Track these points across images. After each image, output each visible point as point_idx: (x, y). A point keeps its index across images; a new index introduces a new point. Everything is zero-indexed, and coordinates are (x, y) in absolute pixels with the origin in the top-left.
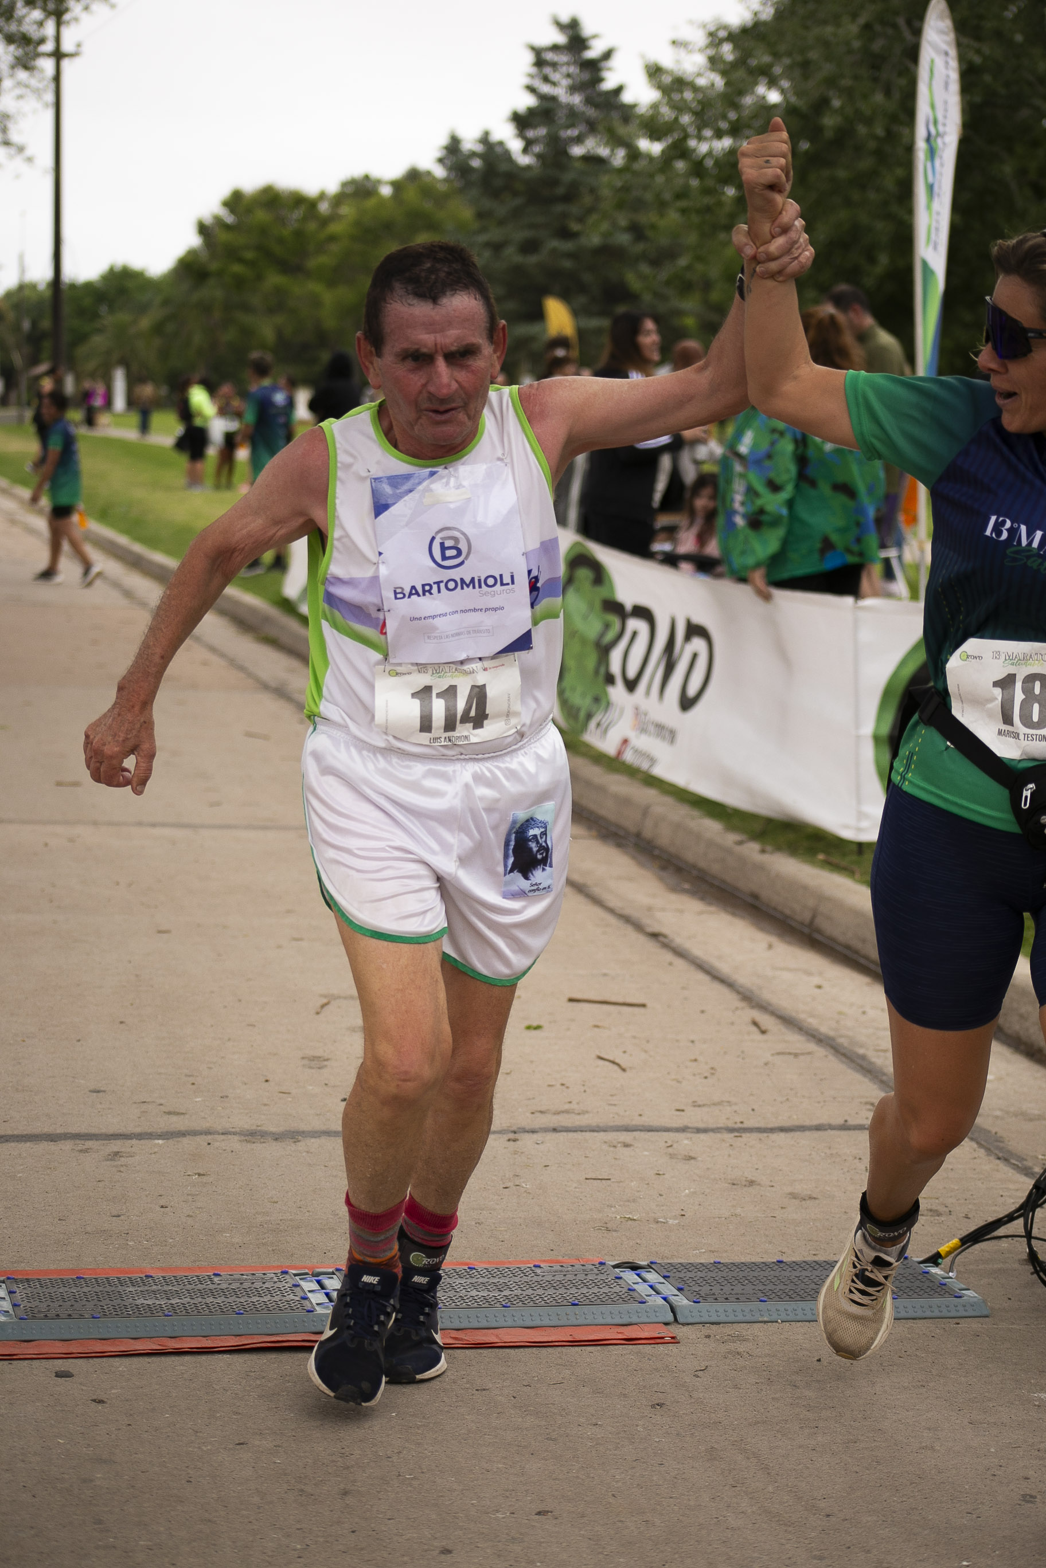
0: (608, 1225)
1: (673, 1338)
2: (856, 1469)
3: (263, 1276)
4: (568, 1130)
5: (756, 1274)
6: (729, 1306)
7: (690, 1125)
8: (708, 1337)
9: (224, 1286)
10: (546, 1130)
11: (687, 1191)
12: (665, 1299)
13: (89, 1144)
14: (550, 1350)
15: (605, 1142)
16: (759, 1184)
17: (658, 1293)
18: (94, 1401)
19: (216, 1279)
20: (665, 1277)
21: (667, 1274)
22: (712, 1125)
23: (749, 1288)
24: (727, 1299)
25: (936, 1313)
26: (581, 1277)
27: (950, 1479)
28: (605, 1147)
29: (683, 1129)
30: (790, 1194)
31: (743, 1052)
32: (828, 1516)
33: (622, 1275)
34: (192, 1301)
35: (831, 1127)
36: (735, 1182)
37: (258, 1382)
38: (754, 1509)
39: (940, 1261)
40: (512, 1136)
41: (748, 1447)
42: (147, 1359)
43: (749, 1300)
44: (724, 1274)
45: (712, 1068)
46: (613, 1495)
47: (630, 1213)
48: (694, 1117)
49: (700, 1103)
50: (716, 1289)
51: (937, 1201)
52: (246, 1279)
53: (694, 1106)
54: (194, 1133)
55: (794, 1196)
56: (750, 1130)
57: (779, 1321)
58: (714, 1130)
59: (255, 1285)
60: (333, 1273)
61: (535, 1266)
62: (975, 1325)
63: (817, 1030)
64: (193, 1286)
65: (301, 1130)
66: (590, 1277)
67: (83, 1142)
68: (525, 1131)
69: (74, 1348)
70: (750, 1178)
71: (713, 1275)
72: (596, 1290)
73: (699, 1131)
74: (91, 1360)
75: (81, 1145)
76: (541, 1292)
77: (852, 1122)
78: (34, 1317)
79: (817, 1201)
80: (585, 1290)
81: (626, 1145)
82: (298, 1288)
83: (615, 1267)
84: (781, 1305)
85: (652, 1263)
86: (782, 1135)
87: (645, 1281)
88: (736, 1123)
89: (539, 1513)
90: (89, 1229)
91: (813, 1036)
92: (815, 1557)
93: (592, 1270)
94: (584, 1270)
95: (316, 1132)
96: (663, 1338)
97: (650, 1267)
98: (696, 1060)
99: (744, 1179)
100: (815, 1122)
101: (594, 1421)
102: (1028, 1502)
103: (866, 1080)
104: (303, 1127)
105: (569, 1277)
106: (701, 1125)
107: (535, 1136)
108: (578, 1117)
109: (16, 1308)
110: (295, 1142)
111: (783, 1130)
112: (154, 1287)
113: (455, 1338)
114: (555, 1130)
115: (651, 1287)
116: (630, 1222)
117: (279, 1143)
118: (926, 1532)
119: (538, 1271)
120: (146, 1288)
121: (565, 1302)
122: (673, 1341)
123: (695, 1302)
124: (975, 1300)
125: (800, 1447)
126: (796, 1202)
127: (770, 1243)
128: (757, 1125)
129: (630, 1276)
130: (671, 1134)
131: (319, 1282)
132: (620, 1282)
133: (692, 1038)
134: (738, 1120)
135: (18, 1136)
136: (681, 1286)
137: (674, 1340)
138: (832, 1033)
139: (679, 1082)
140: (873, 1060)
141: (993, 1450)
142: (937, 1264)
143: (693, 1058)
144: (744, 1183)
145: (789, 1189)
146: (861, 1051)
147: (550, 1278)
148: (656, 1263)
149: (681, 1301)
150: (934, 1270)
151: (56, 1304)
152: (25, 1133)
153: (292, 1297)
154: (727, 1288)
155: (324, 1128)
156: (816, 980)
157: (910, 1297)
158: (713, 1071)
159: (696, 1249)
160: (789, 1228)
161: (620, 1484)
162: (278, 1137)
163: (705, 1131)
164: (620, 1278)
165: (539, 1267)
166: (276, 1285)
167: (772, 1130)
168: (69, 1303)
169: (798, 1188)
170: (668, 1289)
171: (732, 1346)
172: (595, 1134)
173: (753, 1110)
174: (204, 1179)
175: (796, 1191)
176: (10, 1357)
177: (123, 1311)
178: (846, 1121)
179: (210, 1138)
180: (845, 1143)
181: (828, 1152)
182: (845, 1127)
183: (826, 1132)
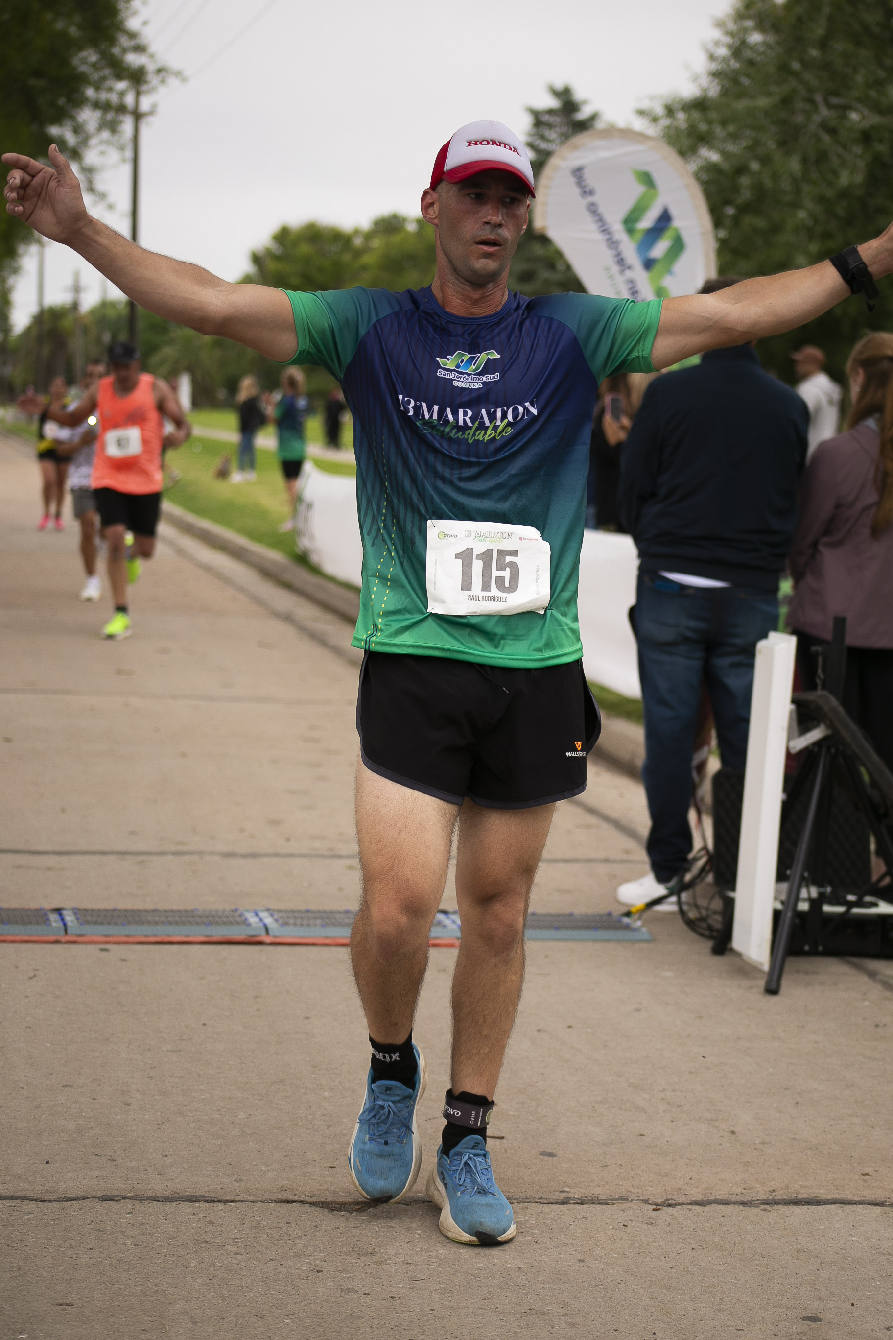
3: (223, 911)
9: (199, 914)
13: (127, 856)
18: (121, 960)
19: (195, 912)
30: (556, 889)
34: (181, 920)
35: (596, 861)
37: (216, 955)
39: (631, 916)
42: (152, 945)
52: (213, 912)
54: (193, 853)
55: (558, 890)
59: (219, 914)
60: (265, 911)
64: (182, 914)
65: (259, 853)
69: (111, 939)
74: (120, 945)
75: (121, 856)
77: (610, 858)
78: (89, 924)
79: (573, 893)
82: (243, 916)
87: (449, 918)
90: (123, 893)
91: (605, 819)
95: (268, 854)
104: (261, 852)
109: (78, 920)
110: (254, 859)
112: (159, 914)
115: (452, 921)
117: (245, 859)
120: (155, 914)
124: (645, 932)
126: (559, 893)
131: (255, 913)
142: (629, 918)
145: (557, 887)
150: (626, 919)
151: (101, 919)
153: (239, 919)
155: (275, 853)
157: (606, 930)
166: (231, 914)
168: (109, 918)
169: (562, 887)
176: (74, 942)
177: (142, 923)
178: (607, 858)
179: (201, 855)
180: (601, 868)
181: (589, 872)
182: (606, 861)
183: (592, 863)
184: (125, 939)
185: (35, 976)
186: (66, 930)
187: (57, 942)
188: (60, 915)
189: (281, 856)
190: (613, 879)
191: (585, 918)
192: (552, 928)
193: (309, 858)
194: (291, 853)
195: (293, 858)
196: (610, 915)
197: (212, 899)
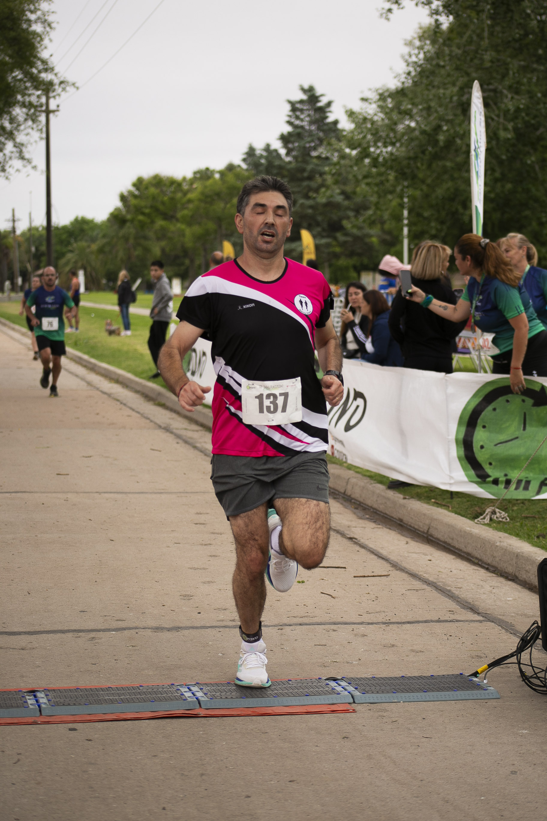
0: (325, 665)
1: (353, 710)
2: (435, 762)
3: (163, 687)
4: (306, 624)
5: (391, 682)
6: (378, 695)
7: (365, 621)
8: (370, 710)
9: (144, 691)
10: (296, 625)
11: (363, 650)
12: (349, 692)
13: (80, 634)
14: (296, 716)
15: (324, 629)
16: (397, 646)
17: (346, 690)
18: (87, 740)
19: (141, 688)
20: (349, 683)
21: (350, 682)
22: (375, 620)
23: (388, 688)
24: (378, 692)
25: (475, 697)
26: (310, 684)
27: (478, 766)
28: (324, 631)
29: (362, 623)
30: (411, 650)
31: (391, 589)
32: (421, 781)
33: (329, 683)
34: (131, 697)
35: (432, 621)
36: (385, 645)
37: (162, 731)
38: (388, 778)
39: (478, 675)
40: (280, 627)
41: (386, 754)
42: (110, 723)
43: (388, 692)
44: (377, 682)
46: (324, 774)
47: (335, 659)
48: (366, 618)
49: (370, 612)
50: (373, 688)
52: (154, 687)
53: (367, 613)
54: (130, 629)
55: (413, 651)
56: (393, 623)
57: (402, 702)
58: (376, 623)
59: (159, 690)
60: (195, 685)
61: (288, 680)
62: (494, 703)
63: (428, 579)
64: (130, 691)
65: (180, 626)
66: (314, 684)
67: (77, 633)
68: (286, 625)
69: (77, 718)
70: (392, 643)
71: (372, 682)
72: (317, 689)
73: (369, 624)
74: (85, 724)
75: (76, 634)
76: (291, 691)
77: (441, 619)
78: (58, 705)
79: (424, 653)
80: (312, 690)
81: (334, 631)
83: (326, 680)
84: (403, 695)
85: (343, 678)
86: (409, 625)
87: (340, 685)
89: (290, 781)
90: (82, 670)
91: (426, 582)
92: (415, 797)
93: (315, 681)
94: (312, 681)
95: (187, 627)
96: (348, 710)
97: (342, 679)
98: (369, 593)
99: (390, 644)
100: (424, 620)
101: (316, 745)
102: (513, 774)
103: (450, 601)
104: (181, 625)
105: (305, 684)
106: (370, 621)
107: (291, 627)
108: (312, 619)
109: (50, 702)
110: (177, 632)
111: (409, 623)
112: (113, 692)
113: (253, 712)
114: (300, 624)
115: (343, 688)
116: (335, 663)
117: (170, 632)
118: (466, 786)
119: (290, 682)
120: (109, 692)
121: (303, 695)
123: (363, 694)
124: (494, 691)
125: (411, 753)
126: (414, 654)
127: (401, 671)
128: (397, 621)
129: (333, 684)
130: (356, 625)
131: (188, 688)
132: (328, 686)
133: (367, 584)
134: (388, 619)
135: (46, 631)
136: (356, 687)
138: (435, 581)
139: (360, 603)
140: (454, 592)
141: (499, 753)
142: (477, 677)
143: (367, 592)
144: (389, 646)
145: (411, 648)
146: (449, 588)
147: (296, 685)
148: (345, 677)
149: (357, 693)
150: (475, 679)
151: (68, 700)
152: (50, 630)
153: (176, 694)
154: (378, 688)
155: (191, 625)
156: (429, 557)
157: (463, 690)
158: (377, 598)
159: (366, 674)
160: (409, 664)
161: (327, 769)
162: (169, 630)
163: (372, 624)
164: (328, 684)
165: (291, 680)
166: (169, 690)
167: (404, 623)
168: (74, 699)
169: (415, 648)
170: (351, 688)
171: (380, 713)
172: (320, 626)
173: (395, 614)
174: (135, 648)
175: (414, 649)
176: (48, 723)
177: (99, 702)
178: (439, 618)
179: (137, 630)
180: (438, 628)
181: (430, 632)
182: (439, 621)
183: (430, 624)
184: (88, 718)
185: (19, 760)
186: (40, 711)
187: (35, 723)
188: (35, 696)
189: (197, 628)
190: (450, 638)
191: (443, 680)
192: (421, 691)
193: (218, 629)
194: (204, 625)
195: (206, 630)
196: (462, 675)
197: (151, 673)
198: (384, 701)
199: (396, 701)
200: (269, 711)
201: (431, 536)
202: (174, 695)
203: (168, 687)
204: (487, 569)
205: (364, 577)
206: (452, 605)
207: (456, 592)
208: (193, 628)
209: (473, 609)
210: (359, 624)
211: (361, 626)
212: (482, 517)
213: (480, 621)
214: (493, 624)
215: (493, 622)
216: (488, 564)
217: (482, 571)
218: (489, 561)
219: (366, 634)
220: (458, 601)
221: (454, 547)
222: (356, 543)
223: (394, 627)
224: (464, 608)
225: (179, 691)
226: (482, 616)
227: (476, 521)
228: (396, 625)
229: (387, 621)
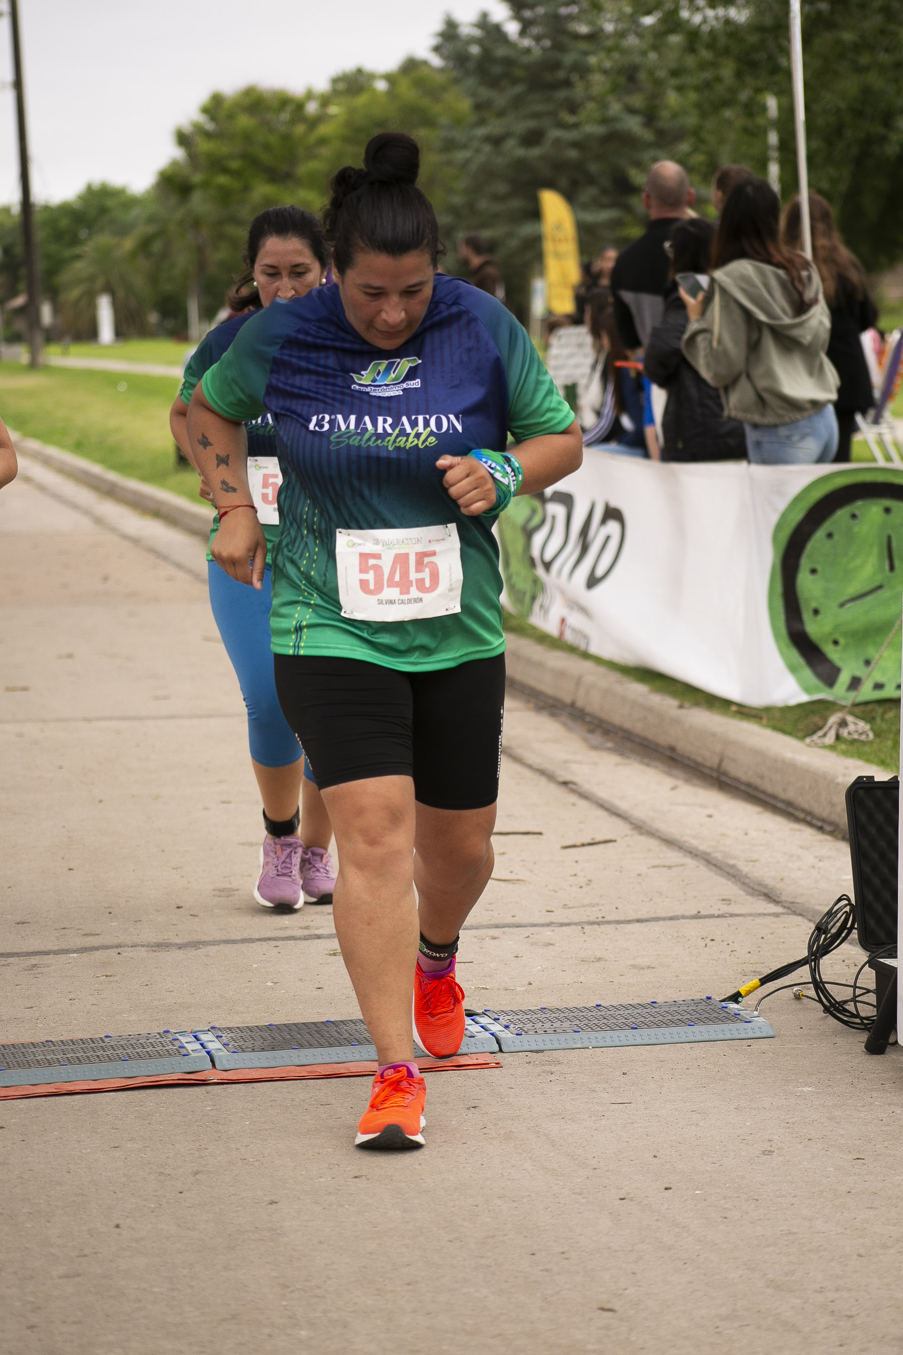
1: (497, 1064)
3: (147, 1035)
5: (576, 1014)
6: (547, 1037)
7: (555, 921)
8: (528, 1062)
9: (112, 1044)
11: (539, 967)
12: (492, 1034)
13: (11, 960)
15: (476, 937)
16: (606, 960)
17: (486, 1030)
19: (107, 1040)
20: (495, 1019)
21: (496, 1017)
22: (576, 920)
23: (567, 1024)
24: (545, 1031)
25: (729, 1036)
27: (705, 1144)
28: (475, 940)
29: (549, 925)
30: (631, 966)
31: (621, 867)
32: (595, 1169)
34: (84, 1055)
35: (684, 917)
36: (584, 960)
37: (137, 1109)
38: (535, 1167)
39: (740, 999)
41: (540, 1130)
42: (44, 1099)
43: (564, 1031)
44: (548, 1015)
45: (590, 881)
47: (484, 984)
48: (560, 916)
49: (571, 906)
50: (538, 1026)
51: (762, 965)
52: (133, 1038)
53: (565, 908)
54: (107, 947)
55: (634, 966)
56: (609, 922)
57: (591, 1047)
58: (577, 924)
59: (140, 1042)
60: (209, 1030)
62: (764, 1045)
63: (697, 849)
64: (86, 1045)
65: (203, 940)
67: (5, 959)
70: (599, 955)
71: (538, 1016)
73: (562, 925)
75: (3, 961)
77: (703, 913)
79: (654, 970)
81: (494, 938)
82: (178, 1041)
84: (593, 1035)
85: (486, 1011)
86: (638, 925)
87: (477, 1023)
88: (597, 918)
89: (354, 1175)
90: (4, 1018)
91: (691, 853)
92: (575, 1193)
95: (216, 942)
96: (488, 1064)
97: (484, 1013)
98: (575, 875)
99: (593, 957)
100: (671, 914)
102: (766, 1155)
103: (729, 883)
104: (205, 938)
106: (565, 921)
110: (196, 949)
111: (638, 921)
112: (53, 1048)
113: (310, 1072)
115: (482, 1027)
116: (483, 991)
117: (182, 951)
120: (46, 1048)
122: (496, 1066)
123: (517, 1034)
124: (762, 1024)
125: (586, 1128)
126: (635, 971)
128: (617, 919)
130: (536, 928)
131: (195, 1037)
133: (576, 859)
134: (600, 916)
136: (508, 1025)
137: (498, 1065)
138: (709, 850)
139: (555, 891)
141: (748, 1124)
142: (737, 1002)
143: (573, 873)
144: (592, 960)
145: (632, 962)
146: (732, 862)
148: (489, 1011)
149: (505, 1035)
150: (731, 1005)
153: (171, 1047)
154: (547, 1025)
155: (224, 938)
156: (709, 812)
157: (705, 1024)
158: (589, 882)
160: (622, 989)
163: (568, 925)
166: (159, 1040)
167: (629, 922)
169: (639, 961)
170: (497, 1028)
171: (547, 1068)
173: (617, 908)
174: (110, 979)
175: (637, 963)
177: (27, 1064)
178: (699, 912)
179: (119, 950)
180: (692, 928)
181: (675, 935)
182: (698, 916)
183: (678, 921)
189: (234, 942)
190: (710, 943)
191: (672, 1009)
192: (627, 1027)
193: (274, 943)
194: (248, 937)
195: (251, 945)
196: (709, 1001)
197: (133, 1018)
198: (557, 1046)
199: (579, 1046)
200: (340, 1069)
201: (725, 774)
202: (167, 1048)
203: (158, 1036)
204: (820, 829)
205: (574, 846)
206: (730, 889)
207: (745, 868)
208: (227, 942)
209: (769, 896)
210: (543, 925)
211: (546, 929)
212: (820, 733)
213: (776, 915)
214: (800, 918)
215: (800, 915)
216: (823, 820)
217: (808, 834)
218: (825, 814)
219: (552, 942)
220: (744, 883)
221: (764, 792)
222: (573, 791)
223: (610, 928)
224: (752, 895)
225: (175, 1043)
226: (785, 907)
227: (808, 740)
228: (612, 926)
229: (598, 920)
